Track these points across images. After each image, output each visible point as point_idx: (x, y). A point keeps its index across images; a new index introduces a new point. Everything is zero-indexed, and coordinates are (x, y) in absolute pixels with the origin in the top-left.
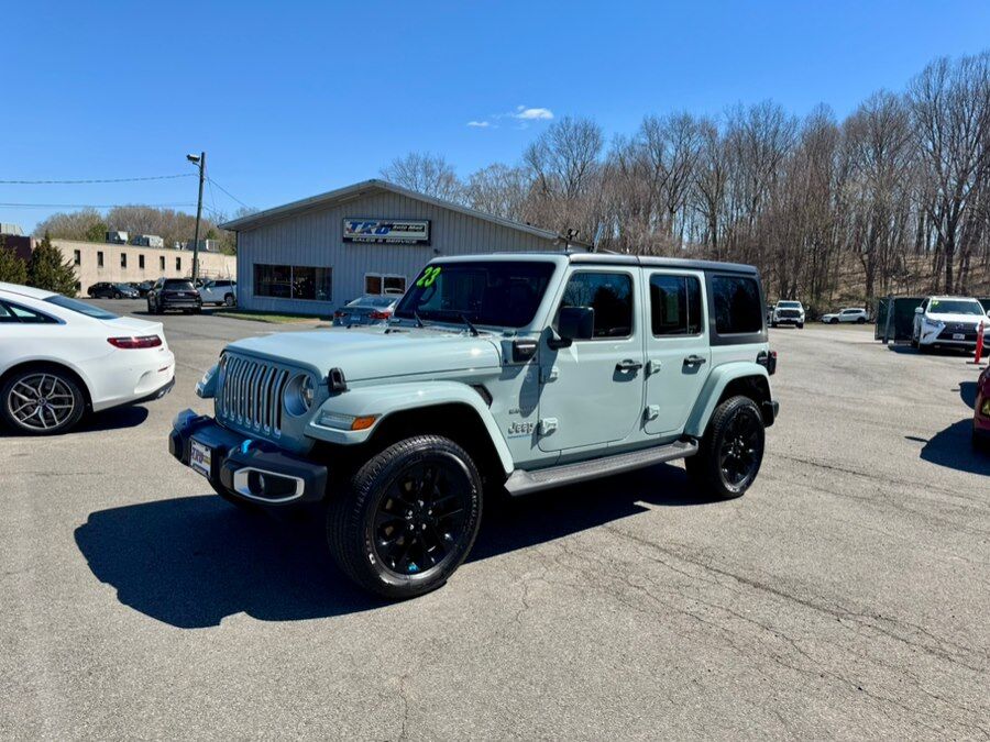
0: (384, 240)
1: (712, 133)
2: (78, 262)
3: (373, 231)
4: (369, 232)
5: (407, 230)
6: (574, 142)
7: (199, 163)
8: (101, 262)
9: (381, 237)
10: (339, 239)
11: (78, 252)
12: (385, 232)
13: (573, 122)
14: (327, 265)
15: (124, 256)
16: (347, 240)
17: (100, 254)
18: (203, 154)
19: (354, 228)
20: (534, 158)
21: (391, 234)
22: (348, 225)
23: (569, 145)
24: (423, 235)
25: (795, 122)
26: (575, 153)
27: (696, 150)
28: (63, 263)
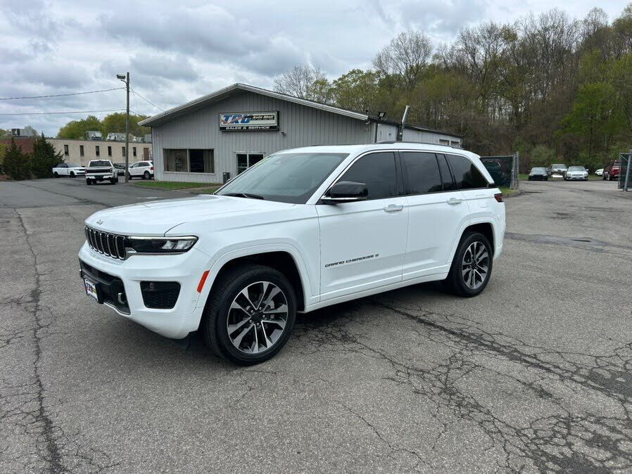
0: (247, 127)
1: (514, 37)
2: (67, 153)
3: (240, 121)
4: (237, 122)
5: (262, 119)
6: (409, 51)
7: (126, 80)
8: (82, 153)
9: (245, 125)
11: (66, 146)
12: (248, 122)
13: (408, 37)
14: (210, 148)
15: (97, 147)
16: (223, 129)
17: (82, 147)
18: (128, 73)
19: (227, 120)
20: (379, 63)
21: (252, 122)
22: (223, 118)
23: (407, 54)
24: (273, 122)
25: (576, 24)
26: (411, 59)
27: (501, 51)
28: (56, 154)
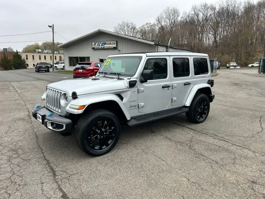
0: (104, 48)
1: (215, 9)
2: (27, 58)
3: (101, 45)
4: (99, 45)
5: (110, 44)
6: (171, 15)
7: (52, 28)
8: (33, 59)
9: (103, 47)
10: (91, 48)
11: (27, 56)
12: (104, 45)
13: (170, 9)
14: (88, 56)
15: (40, 56)
16: (93, 48)
17: (33, 56)
18: (53, 25)
19: (95, 44)
20: (159, 21)
21: (106, 46)
22: (93, 44)
23: (170, 16)
24: (115, 46)
25: (241, 3)
26: (171, 18)
27: (209, 14)
28: (22, 59)
